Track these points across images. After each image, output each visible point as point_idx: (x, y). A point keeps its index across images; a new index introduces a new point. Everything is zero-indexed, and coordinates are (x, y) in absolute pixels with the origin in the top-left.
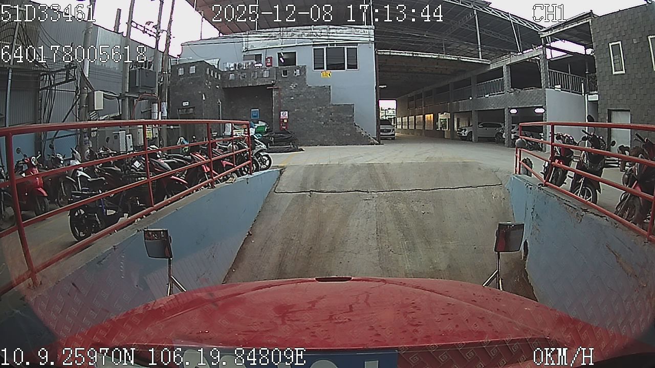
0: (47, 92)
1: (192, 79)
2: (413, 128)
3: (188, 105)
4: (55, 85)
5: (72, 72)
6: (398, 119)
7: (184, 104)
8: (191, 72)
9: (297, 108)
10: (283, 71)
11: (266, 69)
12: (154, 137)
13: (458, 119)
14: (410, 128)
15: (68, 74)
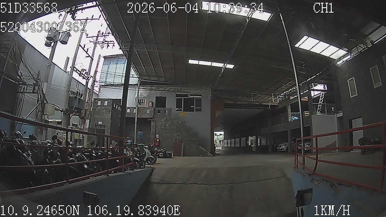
1: (105, 109)
2: (234, 146)
3: (101, 123)
4: (27, 93)
6: (225, 141)
7: (99, 123)
8: (105, 105)
9: (165, 133)
10: (158, 110)
11: (148, 108)
12: (80, 139)
13: (260, 139)
14: (232, 146)
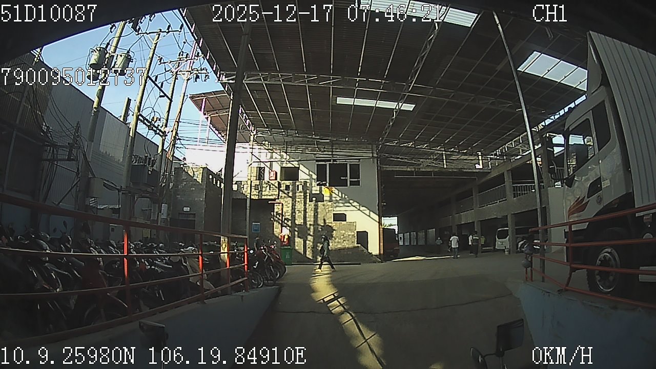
0: (49, 164)
1: (195, 185)
2: (415, 244)
3: (189, 210)
4: (58, 160)
5: (74, 151)
7: (185, 209)
9: (299, 225)
10: (286, 185)
11: (269, 181)
14: (412, 244)
15: (70, 152)
